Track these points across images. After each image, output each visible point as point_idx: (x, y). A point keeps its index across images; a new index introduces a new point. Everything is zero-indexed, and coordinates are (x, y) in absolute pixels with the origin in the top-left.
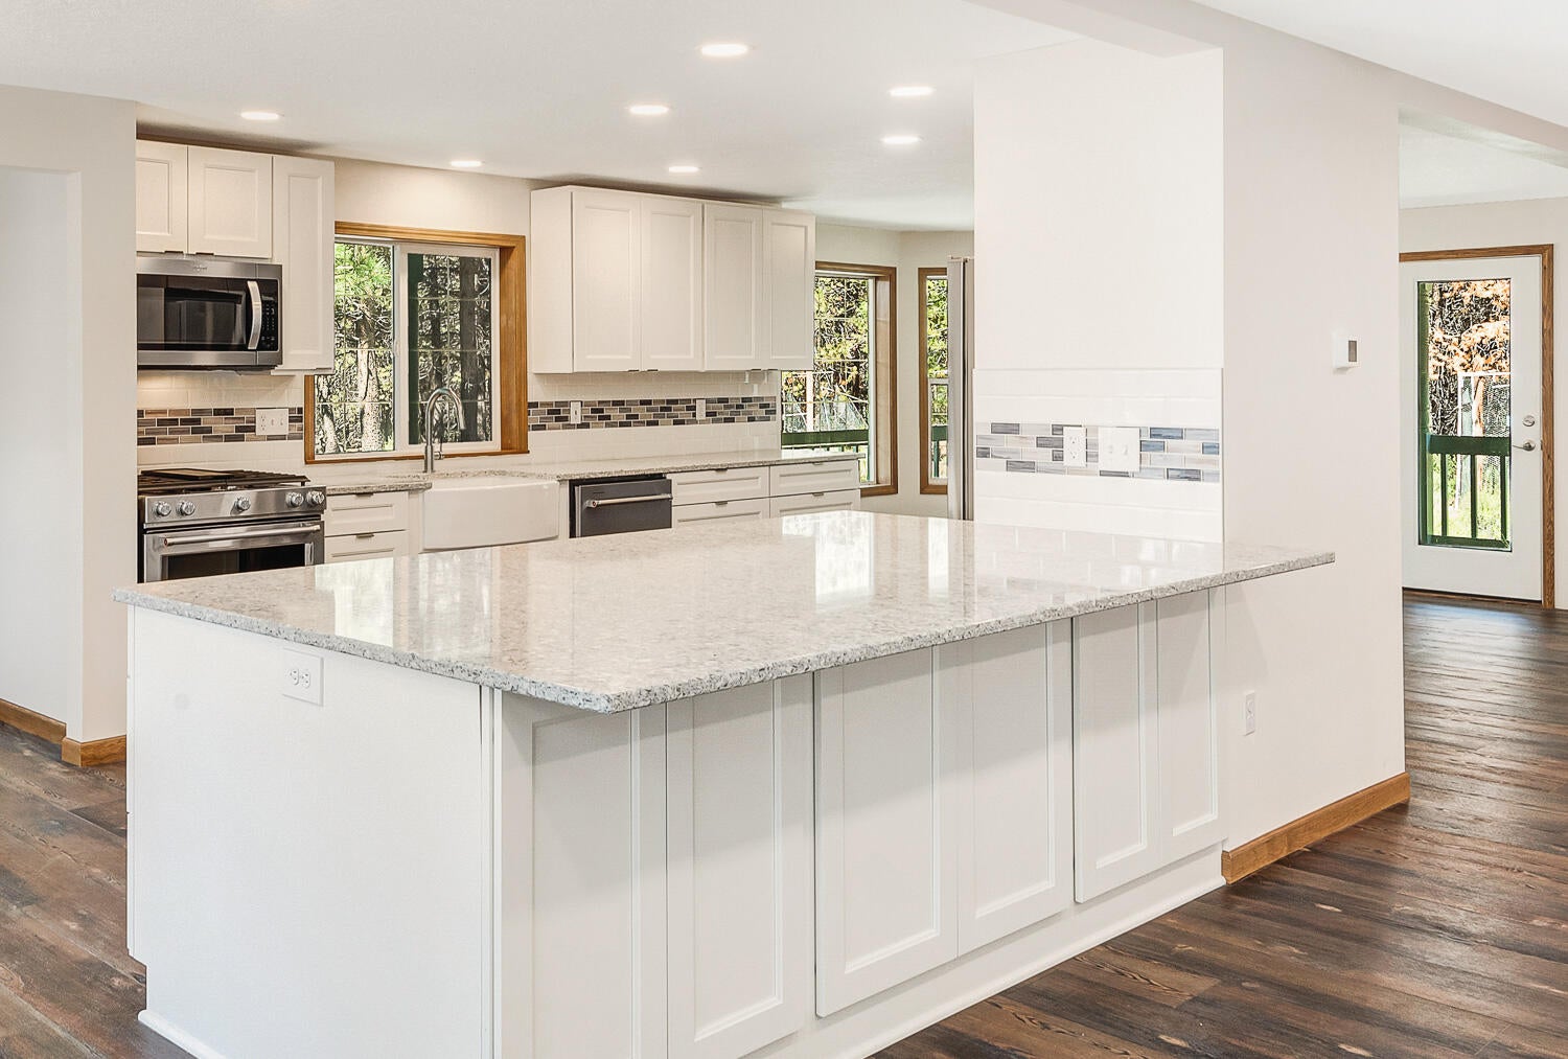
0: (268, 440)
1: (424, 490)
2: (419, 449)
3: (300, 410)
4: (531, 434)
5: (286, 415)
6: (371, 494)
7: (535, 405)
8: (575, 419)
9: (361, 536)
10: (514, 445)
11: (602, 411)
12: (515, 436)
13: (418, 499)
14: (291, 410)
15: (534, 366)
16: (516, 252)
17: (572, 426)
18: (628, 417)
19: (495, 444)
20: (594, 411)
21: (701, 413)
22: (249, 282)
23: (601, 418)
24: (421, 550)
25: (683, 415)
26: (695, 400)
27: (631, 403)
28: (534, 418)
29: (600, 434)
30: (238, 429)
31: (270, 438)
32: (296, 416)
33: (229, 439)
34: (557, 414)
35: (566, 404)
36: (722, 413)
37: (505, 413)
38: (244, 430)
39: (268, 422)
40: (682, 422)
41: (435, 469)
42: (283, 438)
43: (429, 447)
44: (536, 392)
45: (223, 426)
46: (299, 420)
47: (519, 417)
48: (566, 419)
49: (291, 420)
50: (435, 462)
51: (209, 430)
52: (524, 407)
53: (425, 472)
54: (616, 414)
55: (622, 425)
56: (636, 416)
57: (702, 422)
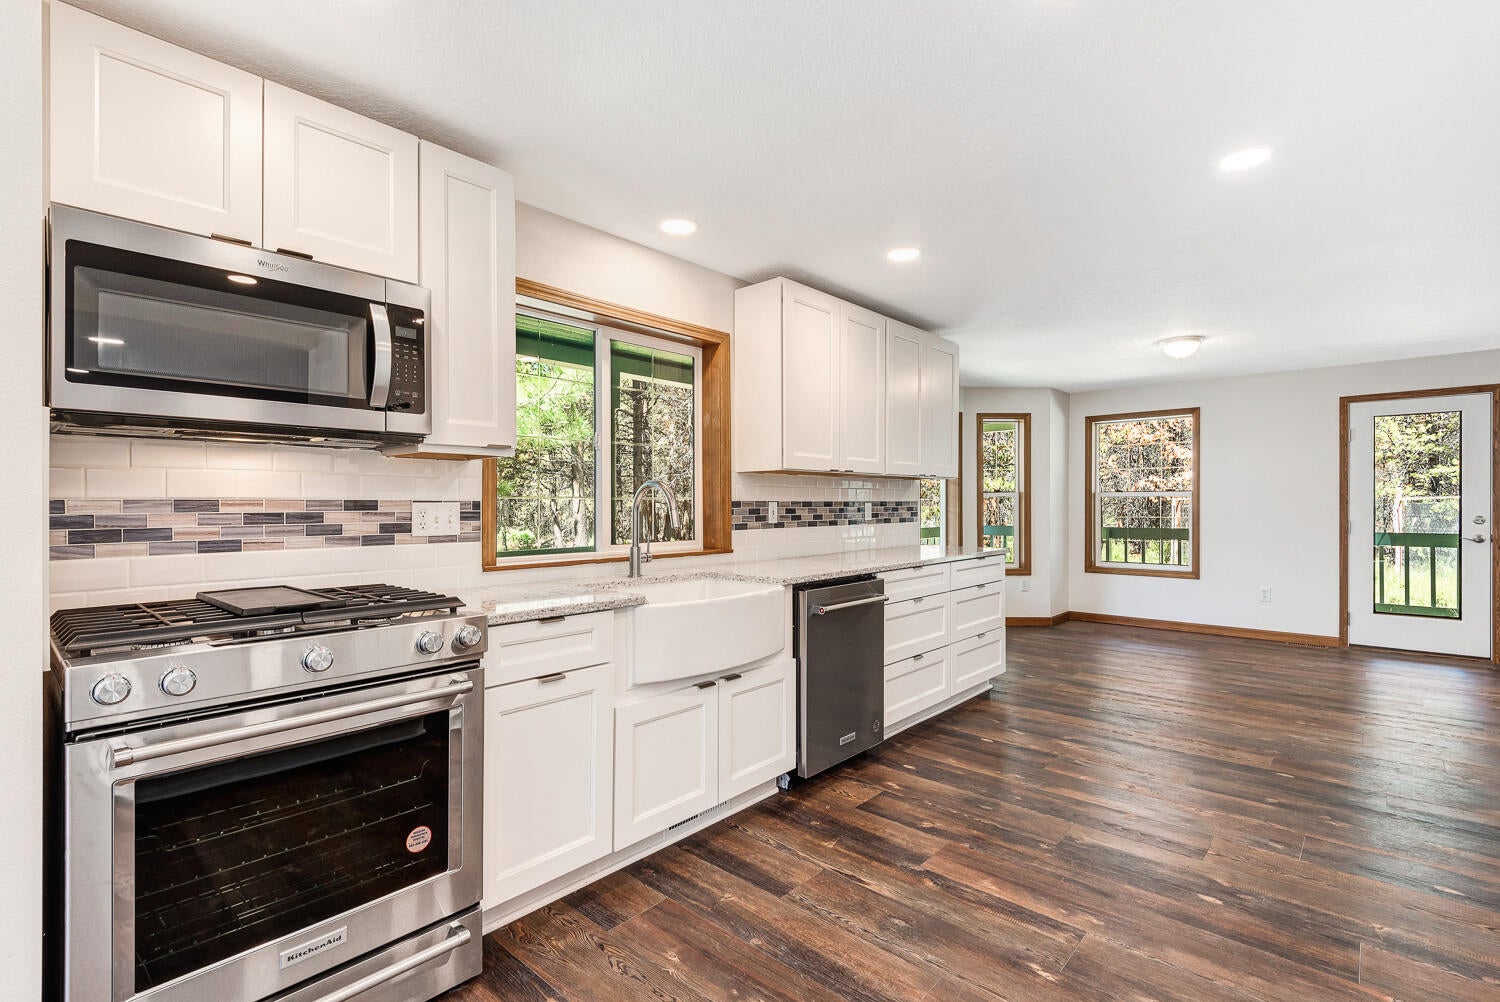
0: (430, 542)
1: (635, 606)
2: (622, 550)
3: (476, 505)
4: (735, 533)
5: (456, 510)
6: (561, 617)
7: (737, 504)
8: (773, 519)
9: (545, 679)
10: (717, 544)
11: (794, 511)
12: (720, 535)
13: (626, 618)
14: (463, 504)
15: (737, 466)
16: (721, 350)
17: (769, 526)
18: (815, 517)
19: (697, 544)
20: (788, 511)
21: (868, 517)
22: (371, 305)
23: (794, 518)
24: (630, 685)
25: (858, 516)
26: (864, 503)
27: (818, 504)
28: (737, 519)
29: (793, 533)
30: (384, 528)
31: (433, 540)
32: (471, 512)
33: (368, 541)
34: (757, 513)
35: (765, 504)
36: (882, 515)
37: (708, 512)
38: (394, 530)
39: (429, 519)
40: (855, 522)
41: (642, 572)
42: (452, 539)
43: (635, 549)
44: (740, 492)
45: (358, 524)
46: (475, 516)
47: (724, 515)
48: (764, 518)
49: (464, 517)
50: (642, 565)
51: (338, 530)
52: (728, 506)
53: (631, 576)
54: (806, 515)
55: (811, 524)
56: (820, 517)
57: (869, 522)
